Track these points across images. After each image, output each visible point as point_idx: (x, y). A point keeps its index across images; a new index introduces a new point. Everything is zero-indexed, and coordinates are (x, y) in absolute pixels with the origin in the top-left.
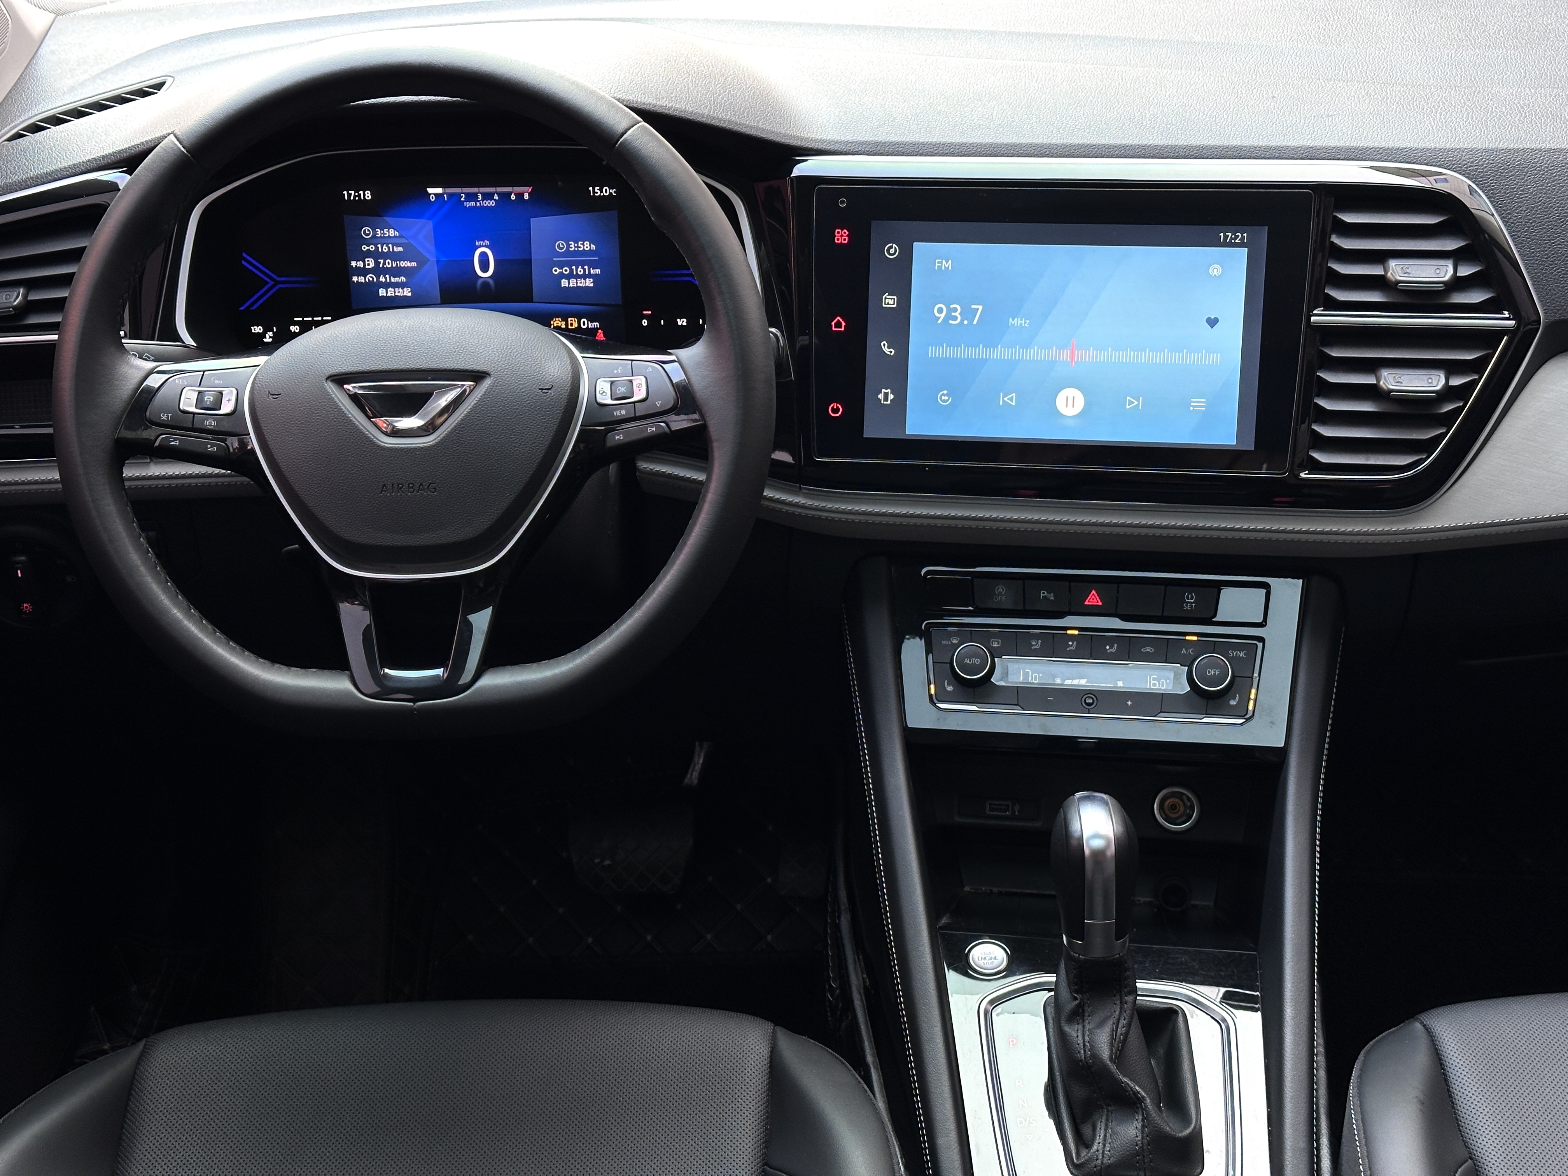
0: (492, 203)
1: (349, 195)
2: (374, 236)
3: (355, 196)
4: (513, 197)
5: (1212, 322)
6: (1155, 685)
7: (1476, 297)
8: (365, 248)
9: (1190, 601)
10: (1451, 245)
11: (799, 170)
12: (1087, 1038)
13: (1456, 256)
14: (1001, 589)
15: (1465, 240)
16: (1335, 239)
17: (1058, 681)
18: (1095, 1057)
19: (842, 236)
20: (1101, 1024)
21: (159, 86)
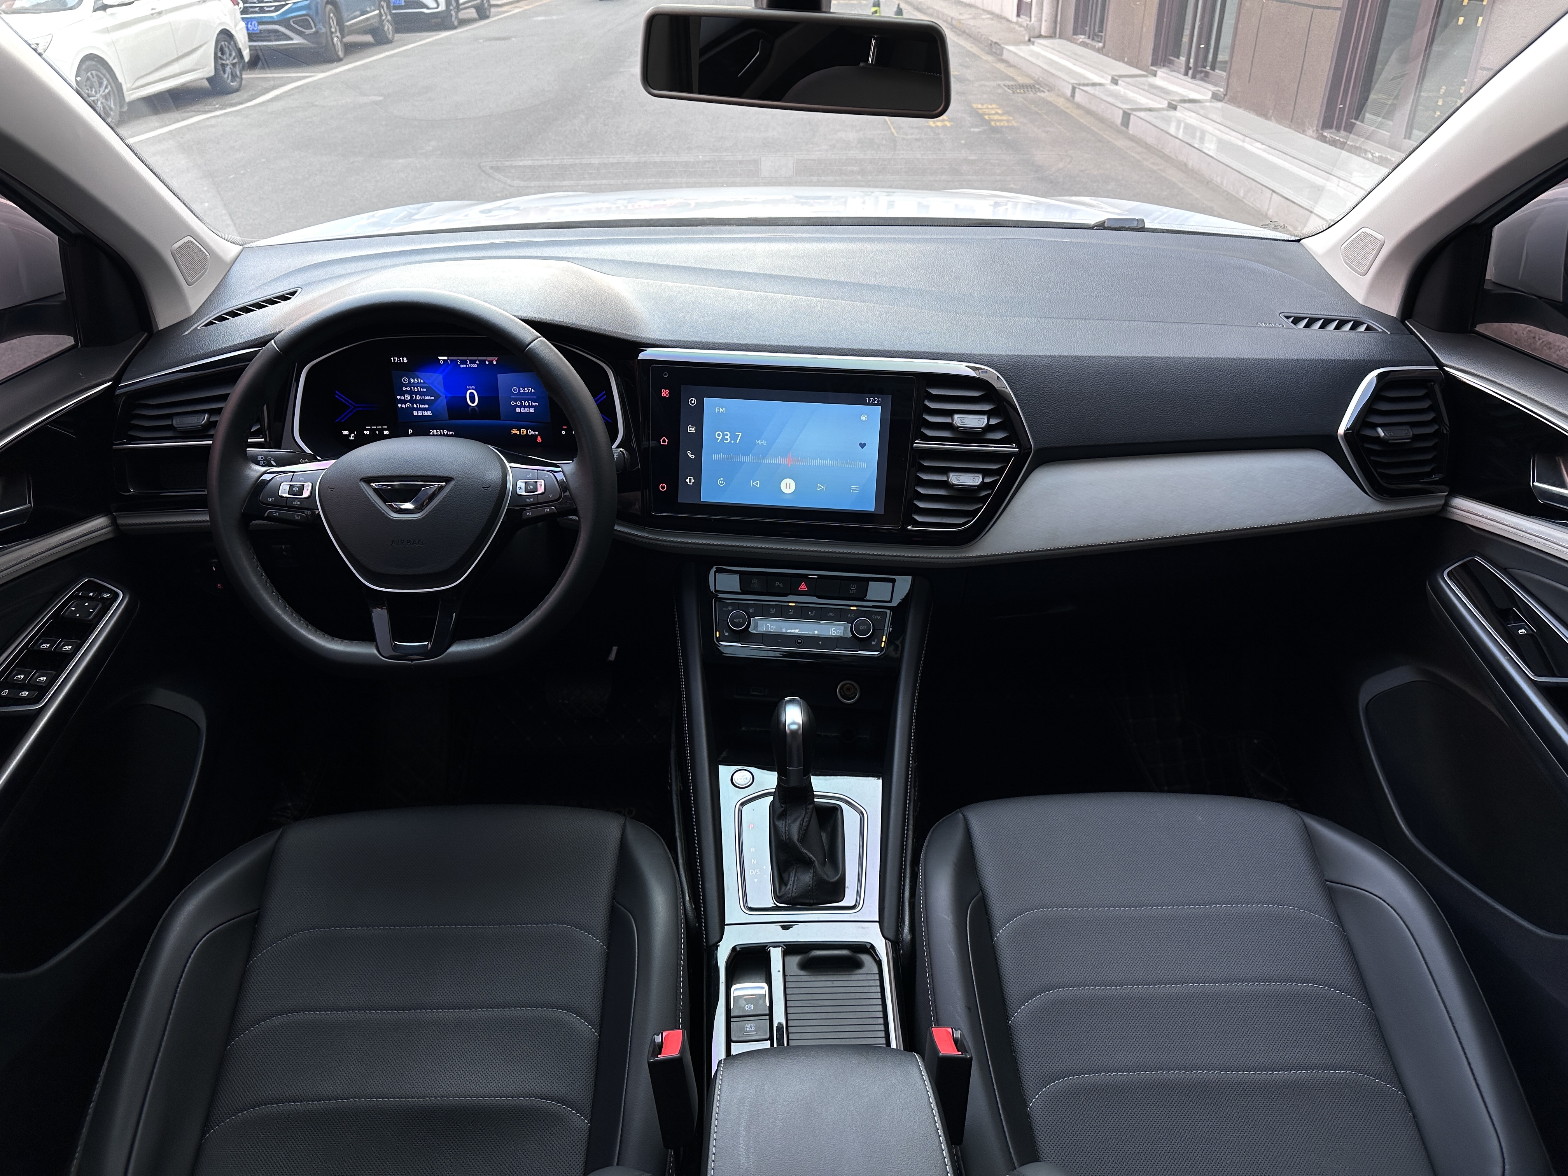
0: (475, 366)
1: (395, 360)
2: (410, 382)
3: (398, 360)
4: (487, 363)
5: (863, 445)
6: (834, 633)
7: (999, 436)
8: (404, 389)
9: (853, 588)
10: (986, 408)
11: (641, 356)
12: (787, 829)
13: (990, 414)
14: (755, 581)
15: (993, 405)
16: (927, 403)
17: (784, 630)
18: (790, 839)
19: (665, 393)
20: (794, 821)
21: (293, 294)
